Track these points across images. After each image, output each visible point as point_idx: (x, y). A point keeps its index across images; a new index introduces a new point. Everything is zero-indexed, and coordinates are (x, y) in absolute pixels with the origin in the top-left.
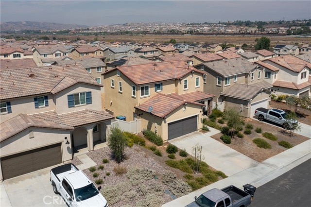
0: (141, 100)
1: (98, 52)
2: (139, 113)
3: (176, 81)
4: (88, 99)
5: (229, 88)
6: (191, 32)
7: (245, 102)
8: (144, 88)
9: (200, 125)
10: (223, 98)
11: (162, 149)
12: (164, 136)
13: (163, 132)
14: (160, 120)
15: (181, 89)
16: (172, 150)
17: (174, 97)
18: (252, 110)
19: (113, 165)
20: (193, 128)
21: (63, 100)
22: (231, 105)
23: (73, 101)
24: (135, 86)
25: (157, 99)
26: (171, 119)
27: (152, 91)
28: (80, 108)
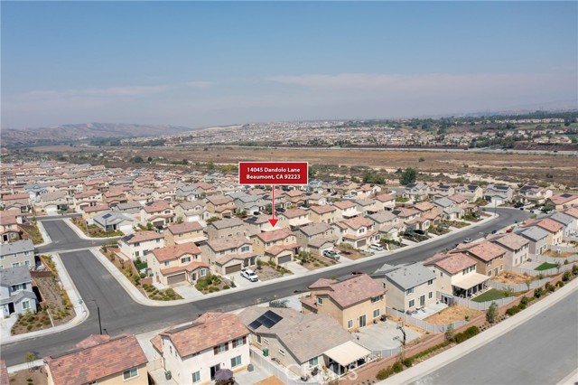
0: (267, 248)
1: (230, 203)
2: (266, 254)
3: (282, 239)
4: (248, 248)
5: (311, 241)
6: (340, 144)
7: (318, 248)
8: (268, 243)
9: (292, 258)
10: (309, 246)
11: (276, 267)
12: (277, 263)
13: (276, 261)
14: (274, 256)
15: (285, 243)
16: (279, 267)
17: (281, 247)
18: (321, 252)
19: (258, 271)
20: (290, 260)
21: (240, 249)
22: (313, 249)
23: (243, 250)
24: (265, 243)
25: (274, 248)
26: (279, 256)
27: (272, 244)
28: (246, 252)
